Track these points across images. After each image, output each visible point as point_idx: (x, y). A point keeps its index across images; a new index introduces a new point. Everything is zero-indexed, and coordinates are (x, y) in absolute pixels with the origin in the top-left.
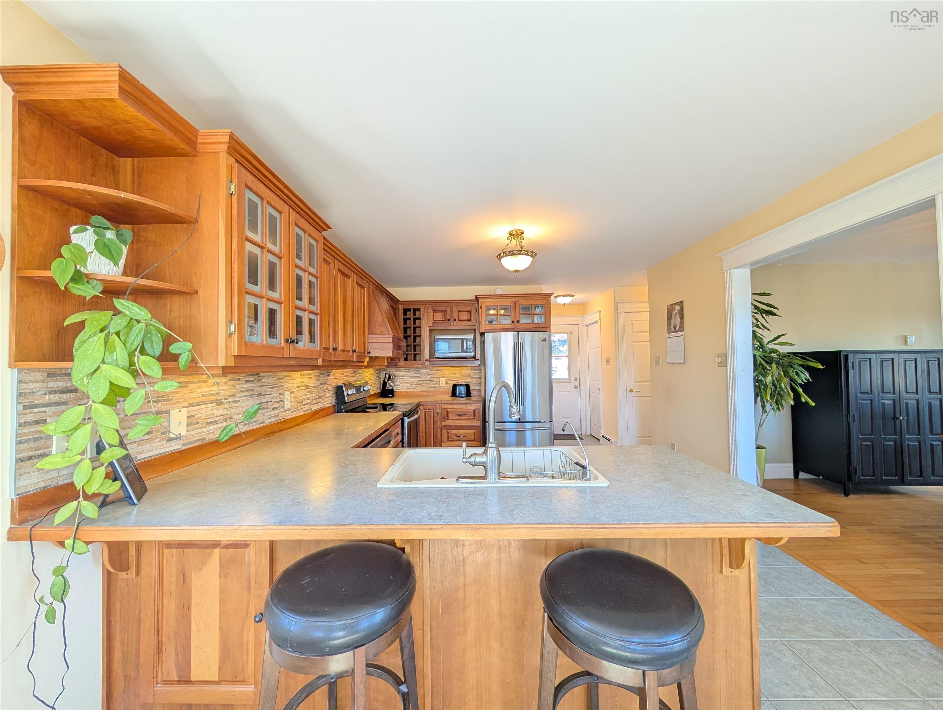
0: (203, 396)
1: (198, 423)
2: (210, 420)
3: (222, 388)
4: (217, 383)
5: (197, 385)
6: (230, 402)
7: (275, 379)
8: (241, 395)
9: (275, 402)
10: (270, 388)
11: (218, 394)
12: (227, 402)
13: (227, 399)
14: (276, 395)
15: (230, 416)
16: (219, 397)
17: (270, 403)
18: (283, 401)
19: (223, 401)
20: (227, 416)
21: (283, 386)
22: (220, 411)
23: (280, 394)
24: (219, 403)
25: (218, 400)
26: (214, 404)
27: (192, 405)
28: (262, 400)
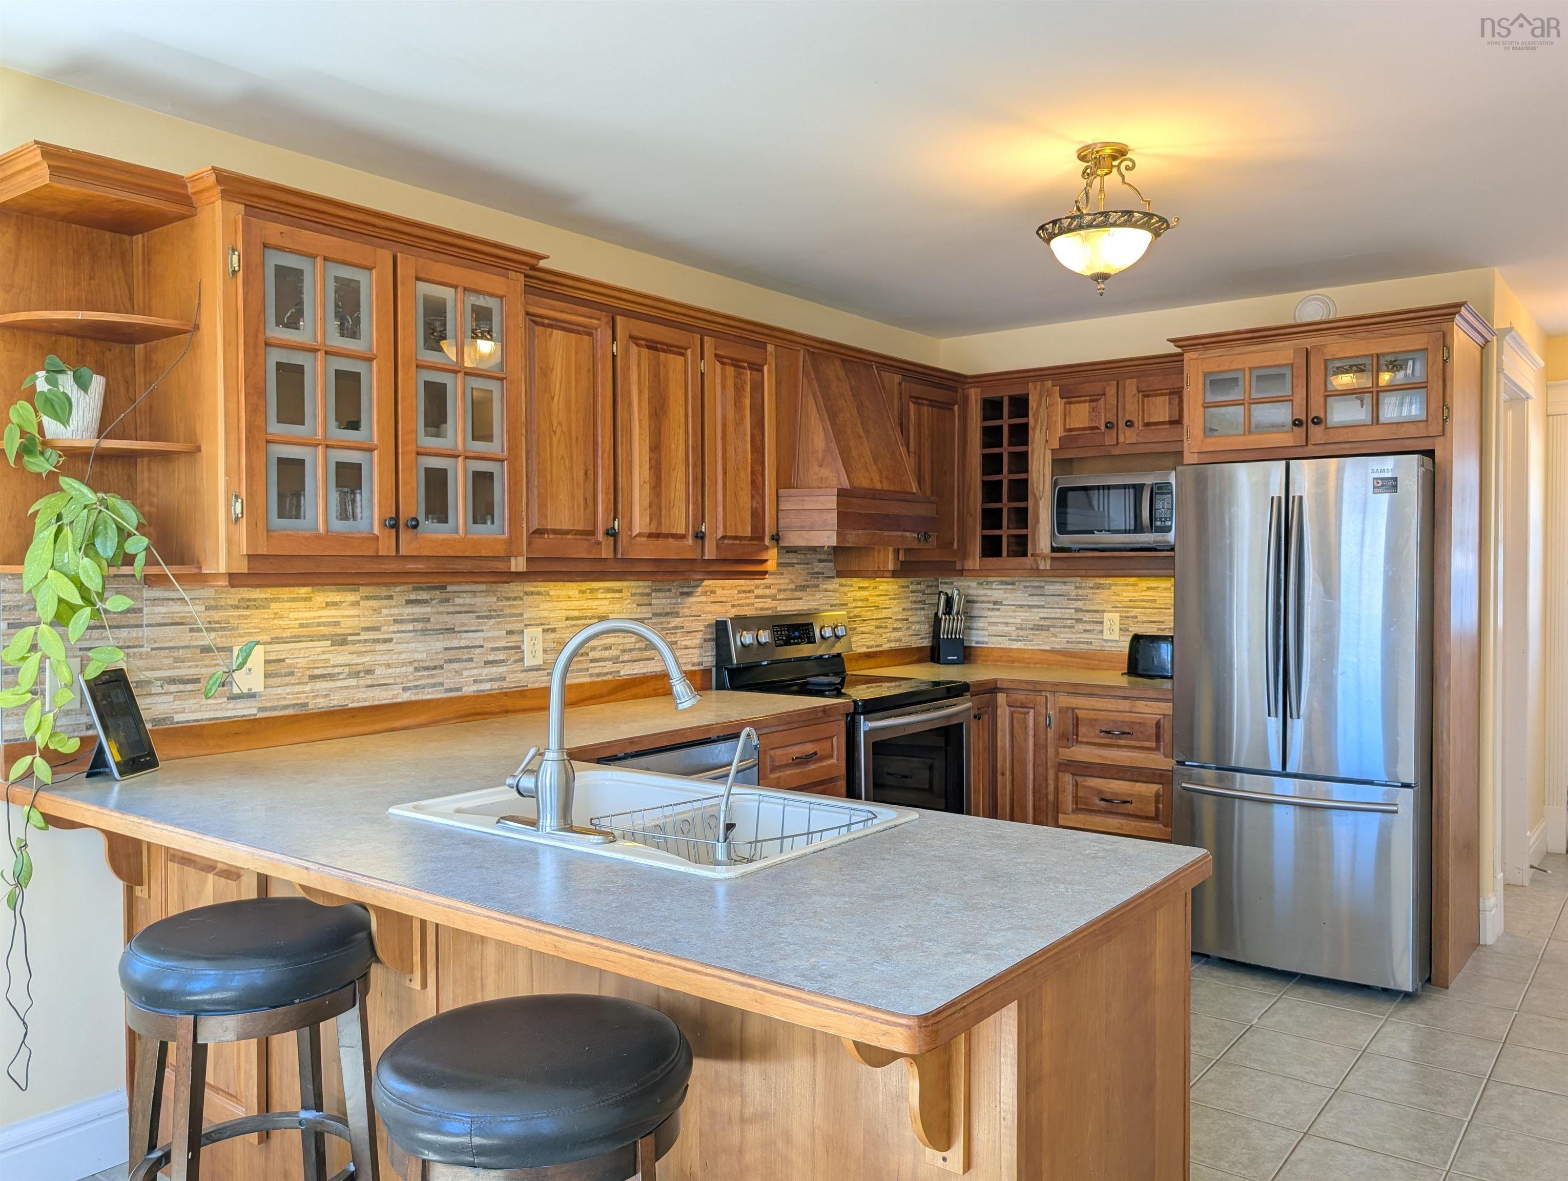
0: (302, 626)
1: (291, 674)
2: (319, 672)
3: (347, 613)
4: (335, 604)
5: (288, 605)
6: (366, 641)
7: (495, 599)
8: (395, 628)
9: (493, 649)
10: (478, 617)
11: (337, 624)
12: (359, 641)
13: (359, 634)
14: (496, 634)
15: (367, 668)
16: (339, 631)
17: (478, 650)
18: (519, 647)
19: (350, 638)
20: (360, 668)
21: (521, 615)
22: (341, 657)
23: (510, 633)
24: (340, 641)
25: (336, 635)
26: (328, 643)
27: (276, 640)
28: (455, 643)
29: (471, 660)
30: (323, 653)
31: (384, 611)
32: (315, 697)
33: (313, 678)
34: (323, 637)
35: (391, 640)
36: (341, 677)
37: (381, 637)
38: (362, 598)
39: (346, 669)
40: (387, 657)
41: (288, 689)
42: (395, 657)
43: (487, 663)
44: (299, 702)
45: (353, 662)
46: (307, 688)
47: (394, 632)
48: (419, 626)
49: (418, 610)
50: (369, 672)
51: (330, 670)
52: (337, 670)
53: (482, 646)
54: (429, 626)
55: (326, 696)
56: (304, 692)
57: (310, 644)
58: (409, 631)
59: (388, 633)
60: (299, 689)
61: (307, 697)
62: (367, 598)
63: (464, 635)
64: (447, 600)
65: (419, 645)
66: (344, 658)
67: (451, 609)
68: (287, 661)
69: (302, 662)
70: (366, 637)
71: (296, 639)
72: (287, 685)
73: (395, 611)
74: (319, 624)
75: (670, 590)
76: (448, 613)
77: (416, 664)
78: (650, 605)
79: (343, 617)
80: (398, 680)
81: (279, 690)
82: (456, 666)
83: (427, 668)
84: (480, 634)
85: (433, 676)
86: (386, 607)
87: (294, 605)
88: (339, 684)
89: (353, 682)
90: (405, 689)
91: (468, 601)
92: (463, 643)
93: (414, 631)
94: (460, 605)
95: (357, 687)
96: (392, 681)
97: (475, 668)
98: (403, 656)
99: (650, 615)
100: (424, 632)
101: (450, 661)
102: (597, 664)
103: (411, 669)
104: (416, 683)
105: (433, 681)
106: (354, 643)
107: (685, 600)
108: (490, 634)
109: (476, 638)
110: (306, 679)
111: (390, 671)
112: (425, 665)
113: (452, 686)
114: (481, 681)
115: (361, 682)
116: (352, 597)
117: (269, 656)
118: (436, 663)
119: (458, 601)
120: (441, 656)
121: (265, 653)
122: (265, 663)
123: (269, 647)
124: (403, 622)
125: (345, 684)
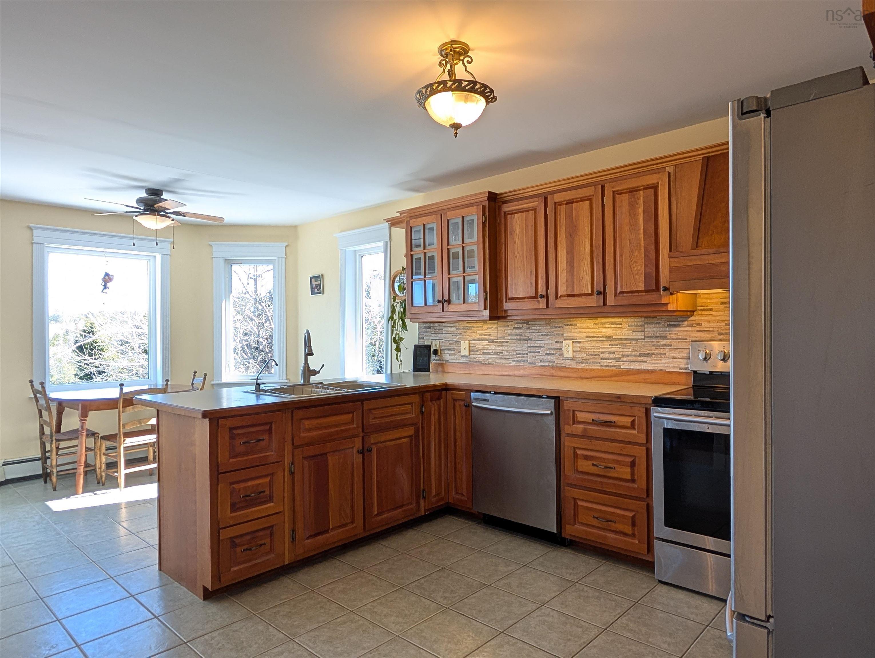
0: (480, 335)
1: (477, 351)
2: (485, 351)
3: (493, 332)
4: (490, 328)
5: (476, 329)
7: (550, 327)
8: (509, 338)
9: (549, 348)
10: (543, 335)
11: (490, 335)
12: (498, 342)
13: (497, 339)
14: (550, 342)
17: (542, 349)
18: (561, 349)
19: (494, 340)
20: (498, 351)
21: (563, 334)
22: (492, 347)
23: (557, 342)
24: (492, 341)
25: (490, 339)
26: (488, 342)
27: (473, 340)
28: (532, 345)
29: (539, 352)
30: (486, 345)
31: (506, 332)
32: (484, 360)
33: (484, 353)
34: (486, 340)
35: (507, 342)
36: (492, 354)
37: (504, 341)
38: (498, 327)
39: (494, 351)
40: (507, 348)
41: (477, 356)
42: (509, 348)
43: (546, 354)
44: (479, 360)
45: (495, 349)
46: (482, 356)
47: (509, 339)
48: (518, 337)
49: (518, 331)
50: (500, 353)
51: (488, 351)
52: (490, 351)
53: (544, 347)
54: (522, 338)
55: (487, 359)
56: (480, 358)
57: (482, 342)
58: (514, 339)
59: (507, 339)
60: (479, 356)
61: (482, 359)
62: (500, 327)
63: (536, 342)
64: (529, 328)
65: (518, 344)
66: (493, 347)
67: (531, 331)
69: (480, 348)
70: (500, 341)
71: (479, 340)
72: (476, 354)
73: (509, 331)
74: (485, 335)
75: (659, 323)
76: (530, 333)
77: (517, 352)
78: (644, 331)
79: (492, 333)
80: (511, 357)
81: (474, 356)
82: (533, 354)
83: (521, 354)
84: (543, 342)
85: (523, 357)
86: (506, 330)
87: (478, 329)
89: (495, 356)
90: (513, 361)
91: (538, 328)
92: (536, 345)
93: (516, 339)
94: (534, 330)
97: (541, 356)
98: (512, 348)
99: (643, 337)
100: (520, 340)
101: (530, 352)
102: (605, 361)
103: (515, 353)
104: (517, 359)
105: (523, 359)
106: (496, 342)
107: (671, 329)
108: (547, 342)
109: (541, 343)
110: (481, 353)
111: (508, 353)
112: (521, 352)
113: (531, 362)
114: (544, 362)
115: (498, 356)
116: (495, 326)
117: (471, 345)
118: (524, 352)
119: (534, 328)
120: (526, 349)
121: (469, 343)
122: (470, 346)
123: (471, 342)
124: (512, 335)
125: (493, 356)
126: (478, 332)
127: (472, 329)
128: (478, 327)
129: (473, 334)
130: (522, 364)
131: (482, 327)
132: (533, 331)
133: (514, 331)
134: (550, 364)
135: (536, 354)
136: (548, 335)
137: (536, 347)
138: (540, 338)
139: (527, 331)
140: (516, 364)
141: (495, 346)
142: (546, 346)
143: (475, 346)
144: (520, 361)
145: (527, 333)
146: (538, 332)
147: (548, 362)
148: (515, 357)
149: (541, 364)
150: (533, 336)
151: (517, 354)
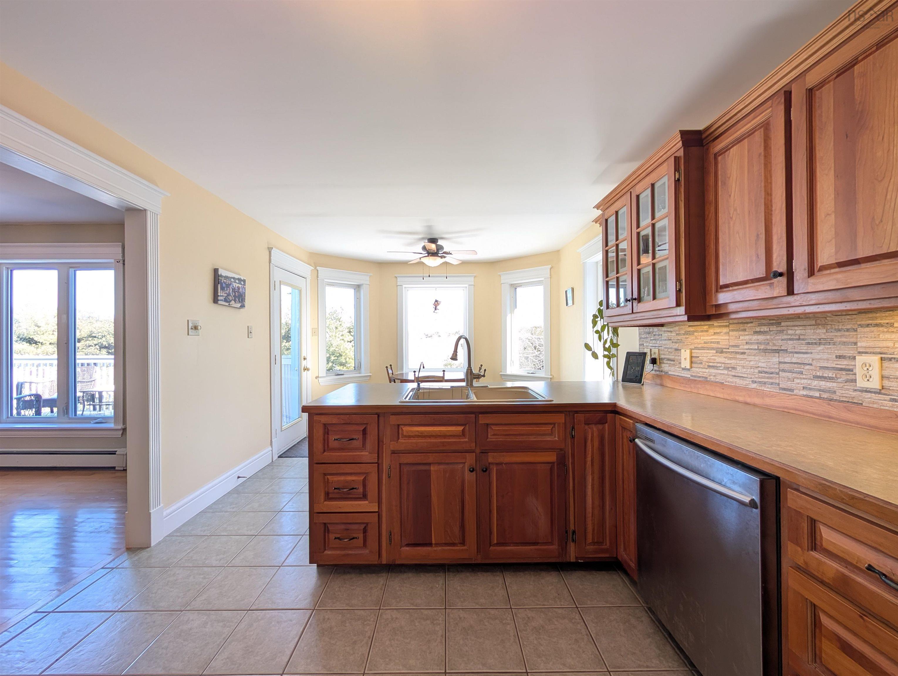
1: (701, 363)
2: (711, 364)
3: (723, 338)
4: (718, 333)
5: (700, 333)
6: (732, 352)
7: (825, 331)
8: (747, 347)
9: (822, 368)
10: (808, 344)
11: (718, 343)
12: (729, 352)
13: (728, 349)
14: (824, 356)
15: (732, 366)
16: (720, 346)
17: (807, 367)
18: (851, 370)
19: (724, 350)
20: (729, 366)
21: (854, 344)
22: (720, 359)
23: (839, 357)
24: (721, 351)
25: (718, 348)
26: (715, 351)
27: (696, 348)
28: (787, 360)
29: (802, 373)
30: (713, 356)
31: (741, 338)
32: (710, 375)
33: (709, 366)
34: (713, 349)
35: (744, 353)
36: (721, 368)
37: (739, 351)
39: (723, 365)
40: (743, 362)
41: (701, 370)
42: (747, 363)
44: (704, 376)
45: (726, 362)
46: (707, 371)
50: (733, 368)
51: (715, 364)
52: (719, 365)
53: (811, 365)
55: (714, 376)
56: (705, 372)
57: (708, 351)
58: (755, 349)
59: (743, 349)
60: (704, 370)
61: (707, 375)
62: (733, 330)
63: (796, 355)
64: (781, 332)
65: (761, 358)
66: (722, 360)
67: (786, 337)
68: (700, 357)
69: (705, 359)
70: (732, 350)
71: (703, 348)
72: (700, 368)
73: (747, 337)
74: (711, 342)
76: (782, 340)
77: (760, 369)
79: (721, 339)
80: (749, 376)
81: (697, 369)
82: (790, 375)
83: (766, 372)
84: (808, 355)
85: (771, 378)
86: (742, 335)
87: (702, 334)
88: (719, 371)
89: (726, 372)
90: (754, 382)
91: (798, 332)
92: (794, 360)
93: (758, 349)
94: (791, 335)
95: (728, 375)
96: (746, 376)
97: (804, 379)
98: (752, 363)
100: (765, 351)
101: (784, 371)
103: (756, 371)
104: (760, 380)
105: (771, 381)
106: (726, 352)
108: (818, 357)
109: (806, 358)
110: (706, 367)
111: (745, 370)
112: (765, 370)
113: (785, 387)
114: (811, 389)
115: (730, 373)
116: (725, 330)
117: (693, 355)
118: (773, 370)
119: (790, 332)
120: (777, 366)
121: (691, 353)
122: (691, 357)
123: (693, 351)
124: (751, 344)
125: (722, 372)
126: (702, 338)
127: (695, 334)
128: (702, 331)
129: (696, 340)
130: (768, 388)
131: (707, 331)
132: (789, 337)
133: (755, 337)
134: (825, 395)
135: (794, 375)
136: (820, 344)
137: (795, 363)
138: (804, 348)
139: (778, 337)
140: (758, 388)
141: (726, 358)
142: (814, 363)
143: (698, 357)
144: (765, 383)
145: (778, 340)
146: (799, 339)
147: (820, 390)
148: (757, 376)
149: (805, 393)
150: (790, 345)
151: (760, 372)
